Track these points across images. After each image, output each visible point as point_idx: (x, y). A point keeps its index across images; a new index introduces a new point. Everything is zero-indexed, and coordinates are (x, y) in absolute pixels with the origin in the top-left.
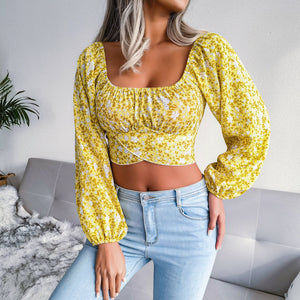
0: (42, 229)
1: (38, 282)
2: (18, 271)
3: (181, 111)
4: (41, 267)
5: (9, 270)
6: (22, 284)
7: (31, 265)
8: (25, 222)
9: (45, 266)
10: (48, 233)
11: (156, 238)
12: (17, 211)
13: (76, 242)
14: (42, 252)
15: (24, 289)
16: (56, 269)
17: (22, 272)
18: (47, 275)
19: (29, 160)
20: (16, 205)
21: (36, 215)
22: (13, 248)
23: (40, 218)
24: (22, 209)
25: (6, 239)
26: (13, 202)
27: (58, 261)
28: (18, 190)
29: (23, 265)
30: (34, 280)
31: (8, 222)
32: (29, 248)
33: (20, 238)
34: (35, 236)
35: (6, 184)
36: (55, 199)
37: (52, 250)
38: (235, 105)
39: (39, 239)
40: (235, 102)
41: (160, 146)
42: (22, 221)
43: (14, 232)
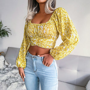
0: (13, 69)
1: (12, 84)
2: (5, 81)
3: (46, 30)
4: (13, 80)
5: (3, 81)
7: (9, 79)
8: (7, 66)
9: (13, 79)
10: (14, 70)
11: (36, 70)
12: (5, 63)
14: (13, 75)
15: (8, 86)
16: (17, 80)
17: (7, 81)
18: (15, 82)
19: (8, 48)
20: (4, 61)
21: (10, 64)
22: (4, 74)
23: (12, 65)
24: (6, 63)
25: (1, 72)
26: (3, 61)
27: (17, 78)
28: (5, 57)
29: (7, 79)
30: (11, 84)
31: (2, 67)
32: (9, 74)
33: (6, 71)
34: (10, 71)
35: (1, 55)
37: (15, 75)
38: (66, 30)
39: (12, 72)
40: (65, 29)
41: (41, 42)
43: (4, 69)
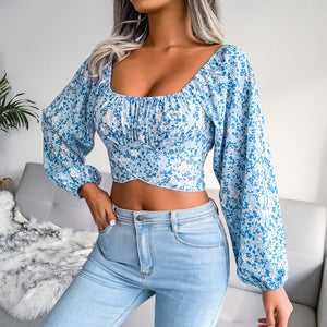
0: (41, 235)
2: (18, 273)
5: (9, 273)
6: (23, 285)
8: (23, 227)
9: (44, 269)
11: (152, 268)
12: (14, 216)
13: (77, 247)
14: (41, 256)
15: (25, 289)
17: (22, 274)
19: (27, 165)
20: (13, 210)
21: (34, 221)
23: (38, 222)
24: (18, 214)
25: (4, 244)
26: (9, 207)
28: (14, 196)
29: (22, 268)
30: (35, 282)
31: (4, 227)
32: (29, 252)
33: (17, 242)
34: (33, 241)
35: (2, 189)
36: (55, 204)
39: (38, 244)
42: (19, 226)
43: (11, 237)
